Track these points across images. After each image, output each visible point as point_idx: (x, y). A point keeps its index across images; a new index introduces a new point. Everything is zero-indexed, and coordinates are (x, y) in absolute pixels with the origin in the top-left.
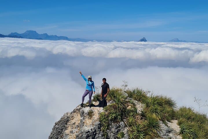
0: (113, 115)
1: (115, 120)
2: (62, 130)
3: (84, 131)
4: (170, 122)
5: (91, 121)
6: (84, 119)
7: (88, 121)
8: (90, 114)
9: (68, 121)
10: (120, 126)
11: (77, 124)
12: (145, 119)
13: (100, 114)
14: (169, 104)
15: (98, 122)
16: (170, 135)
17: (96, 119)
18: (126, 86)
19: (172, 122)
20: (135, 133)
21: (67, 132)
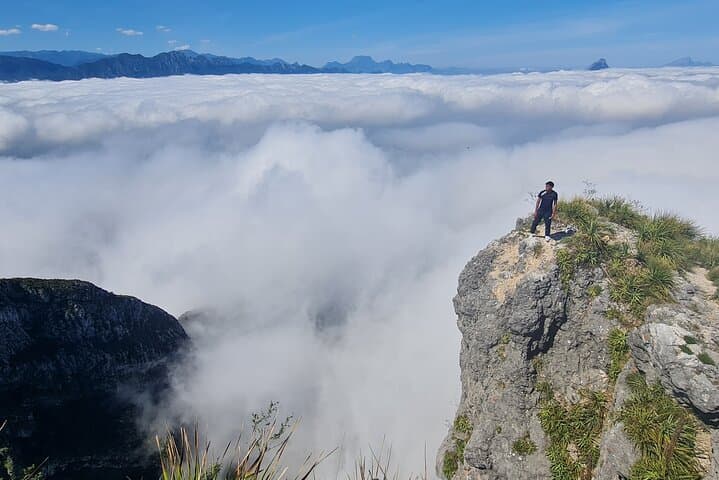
0: (584, 256)
1: (585, 264)
2: (484, 270)
3: (532, 280)
4: (689, 271)
5: (538, 261)
6: (525, 257)
7: (533, 262)
8: (538, 250)
9: (494, 257)
10: (594, 275)
11: (511, 264)
12: (644, 267)
13: (558, 251)
14: (688, 233)
15: (553, 266)
16: (693, 298)
17: (549, 259)
18: (593, 192)
19: (694, 273)
20: (624, 289)
21: (494, 274)
